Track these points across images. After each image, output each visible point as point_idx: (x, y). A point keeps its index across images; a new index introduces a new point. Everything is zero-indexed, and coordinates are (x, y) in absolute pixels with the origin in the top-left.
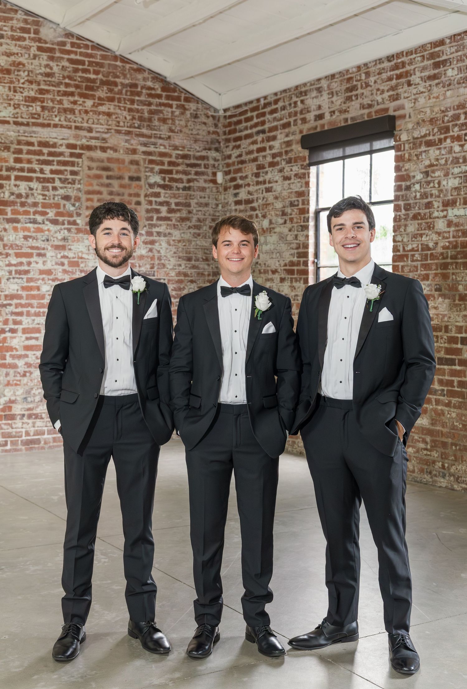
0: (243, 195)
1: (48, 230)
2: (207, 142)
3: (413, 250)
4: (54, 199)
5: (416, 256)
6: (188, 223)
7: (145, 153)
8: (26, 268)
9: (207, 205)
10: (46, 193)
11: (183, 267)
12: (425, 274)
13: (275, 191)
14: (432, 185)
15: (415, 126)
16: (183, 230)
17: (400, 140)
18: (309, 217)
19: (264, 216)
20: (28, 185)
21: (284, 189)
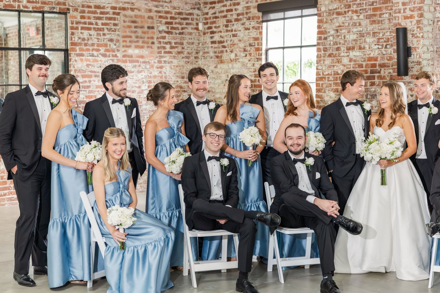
0: (217, 37)
1: (101, 60)
2: (193, 4)
3: (328, 74)
4: (104, 41)
5: (331, 78)
6: (182, 55)
7: (156, 11)
8: (88, 84)
9: (193, 43)
10: (99, 37)
11: (179, 82)
12: (336, 88)
13: (239, 36)
14: (340, 37)
15: (330, 3)
16: (179, 59)
17: (320, 10)
18: (262, 53)
19: (232, 52)
20: (88, 33)
21: (245, 36)
